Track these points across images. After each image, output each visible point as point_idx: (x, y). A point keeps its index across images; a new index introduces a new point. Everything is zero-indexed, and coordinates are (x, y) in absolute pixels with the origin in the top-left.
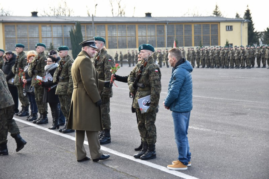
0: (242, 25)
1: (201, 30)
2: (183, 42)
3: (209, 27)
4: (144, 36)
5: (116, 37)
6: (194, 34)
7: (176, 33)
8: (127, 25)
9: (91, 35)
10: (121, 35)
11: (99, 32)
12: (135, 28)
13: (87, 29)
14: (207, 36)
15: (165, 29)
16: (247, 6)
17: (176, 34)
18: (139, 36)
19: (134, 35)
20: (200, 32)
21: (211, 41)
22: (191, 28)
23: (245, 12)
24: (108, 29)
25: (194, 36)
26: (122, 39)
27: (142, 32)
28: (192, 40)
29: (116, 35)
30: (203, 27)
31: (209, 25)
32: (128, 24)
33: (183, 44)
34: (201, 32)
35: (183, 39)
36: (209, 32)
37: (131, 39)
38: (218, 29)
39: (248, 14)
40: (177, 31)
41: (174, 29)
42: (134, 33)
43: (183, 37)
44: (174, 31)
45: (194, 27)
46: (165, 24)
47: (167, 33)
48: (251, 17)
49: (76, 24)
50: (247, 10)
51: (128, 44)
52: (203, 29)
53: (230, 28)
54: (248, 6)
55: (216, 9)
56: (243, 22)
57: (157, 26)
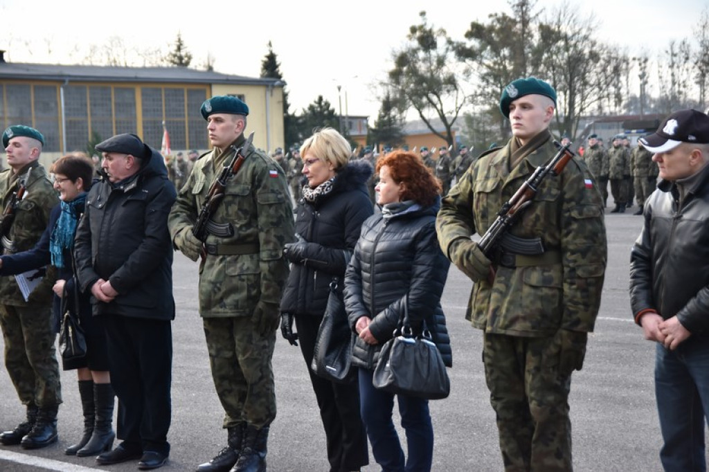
0: (269, 94)
1: (161, 106)
3: (183, 95)
6: (144, 115)
7: (91, 110)
14: (177, 122)
15: (58, 100)
16: (268, 43)
17: (92, 115)
20: (158, 110)
21: (189, 137)
22: (134, 98)
23: (262, 61)
25: (144, 122)
30: (166, 95)
31: (182, 90)
34: (161, 110)
35: (112, 128)
36: (184, 110)
39: (271, 65)
40: (95, 105)
41: (86, 98)
43: (111, 122)
44: (86, 105)
45: (143, 94)
46: (57, 85)
47: (66, 109)
48: (280, 73)
50: (268, 53)
52: (165, 100)
54: (272, 44)
55: (179, 49)
56: (270, 88)
57: (35, 88)
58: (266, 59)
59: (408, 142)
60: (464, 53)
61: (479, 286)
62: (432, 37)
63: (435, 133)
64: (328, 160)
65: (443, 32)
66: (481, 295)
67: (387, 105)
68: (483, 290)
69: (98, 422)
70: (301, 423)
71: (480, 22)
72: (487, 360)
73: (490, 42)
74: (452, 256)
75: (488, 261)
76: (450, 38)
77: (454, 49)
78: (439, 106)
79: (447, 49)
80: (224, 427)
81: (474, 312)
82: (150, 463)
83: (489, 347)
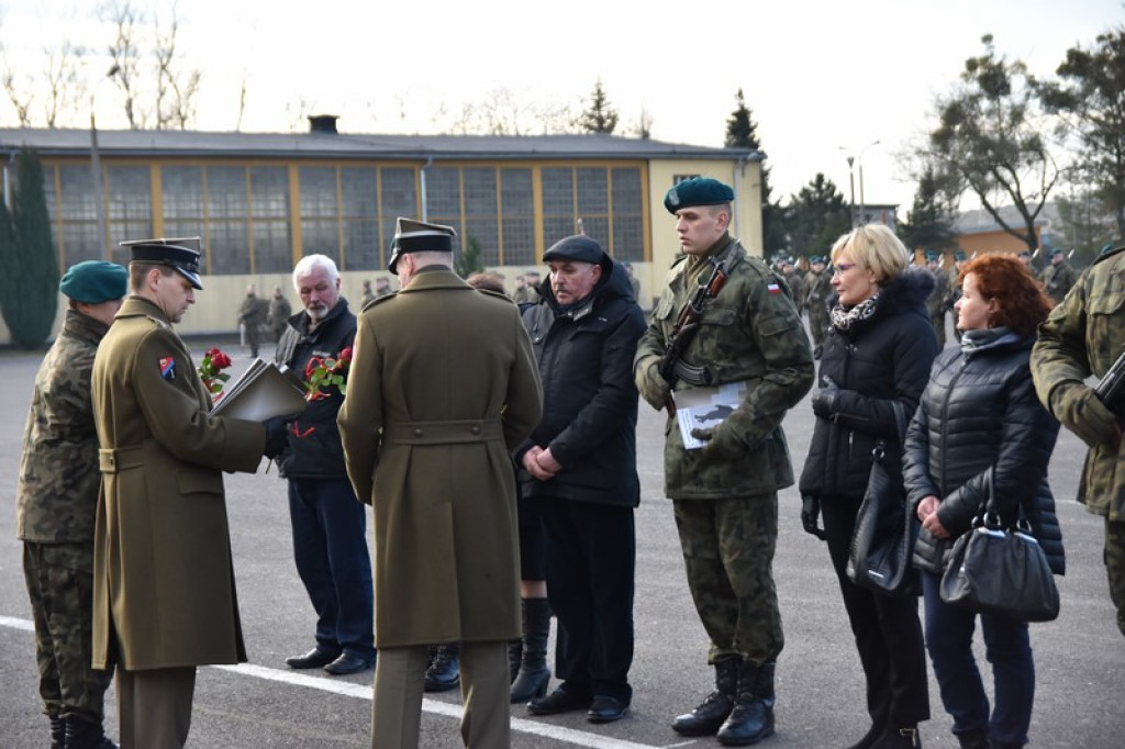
0: (738, 172)
1: (571, 194)
2: (497, 247)
3: (606, 178)
4: (325, 219)
5: (198, 220)
6: (545, 210)
7: (466, 204)
8: (250, 167)
9: (82, 211)
10: (224, 214)
11: (119, 198)
12: (287, 181)
13: (63, 184)
14: (596, 220)
15: (417, 189)
16: (737, 92)
17: (467, 211)
18: (305, 219)
19: (282, 214)
20: (566, 202)
21: (615, 243)
22: (530, 185)
23: (728, 121)
24: (164, 186)
25: (545, 221)
26: (228, 230)
27: (318, 201)
28: (533, 237)
29: (198, 210)
30: (579, 178)
31: (605, 170)
32: (256, 163)
33: (497, 255)
34: (572, 202)
35: (497, 230)
36: (606, 201)
37: (270, 231)
38: (639, 192)
39: (741, 126)
40: (472, 196)
41: (458, 185)
42: (282, 206)
43: (496, 222)
44: (458, 196)
45: (544, 178)
46: (416, 166)
47: (428, 203)
48: (755, 139)
49: (12, 160)
50: (737, 109)
51: (256, 253)
52: (578, 187)
54: (744, 94)
55: (598, 105)
56: (741, 163)
57: (383, 171)
58: (734, 118)
59: (963, 245)
60: (1055, 100)
61: (1097, 453)
62: (1003, 76)
63: (1007, 229)
64: (868, 267)
65: (1021, 66)
66: (1101, 465)
67: (929, 187)
68: (1103, 458)
69: (527, 654)
70: (820, 664)
71: (1083, 49)
72: (1111, 561)
73: (1100, 81)
74: (1055, 408)
75: (1111, 415)
76: (1032, 76)
77: (1039, 93)
78: (1014, 187)
79: (1028, 95)
80: (710, 663)
81: (1090, 491)
82: (605, 713)
83: (1113, 542)
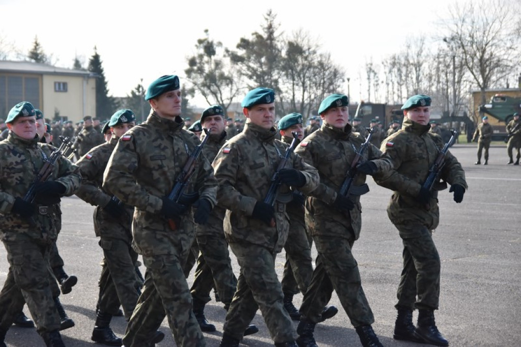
0: (85, 82)
1: (5, 88)
3: (22, 81)
14: (16, 100)
16: (94, 47)
23: (90, 59)
30: (9, 81)
31: (21, 78)
34: (5, 91)
36: (22, 92)
38: (37, 88)
39: (96, 62)
48: (101, 68)
50: (94, 54)
52: (8, 85)
53: (62, 88)
54: (97, 48)
55: (36, 49)
56: (86, 78)
58: (92, 58)
60: (236, 59)
62: (213, 47)
65: (220, 44)
71: (246, 38)
73: (254, 52)
76: (226, 48)
77: (229, 55)
79: (225, 56)
